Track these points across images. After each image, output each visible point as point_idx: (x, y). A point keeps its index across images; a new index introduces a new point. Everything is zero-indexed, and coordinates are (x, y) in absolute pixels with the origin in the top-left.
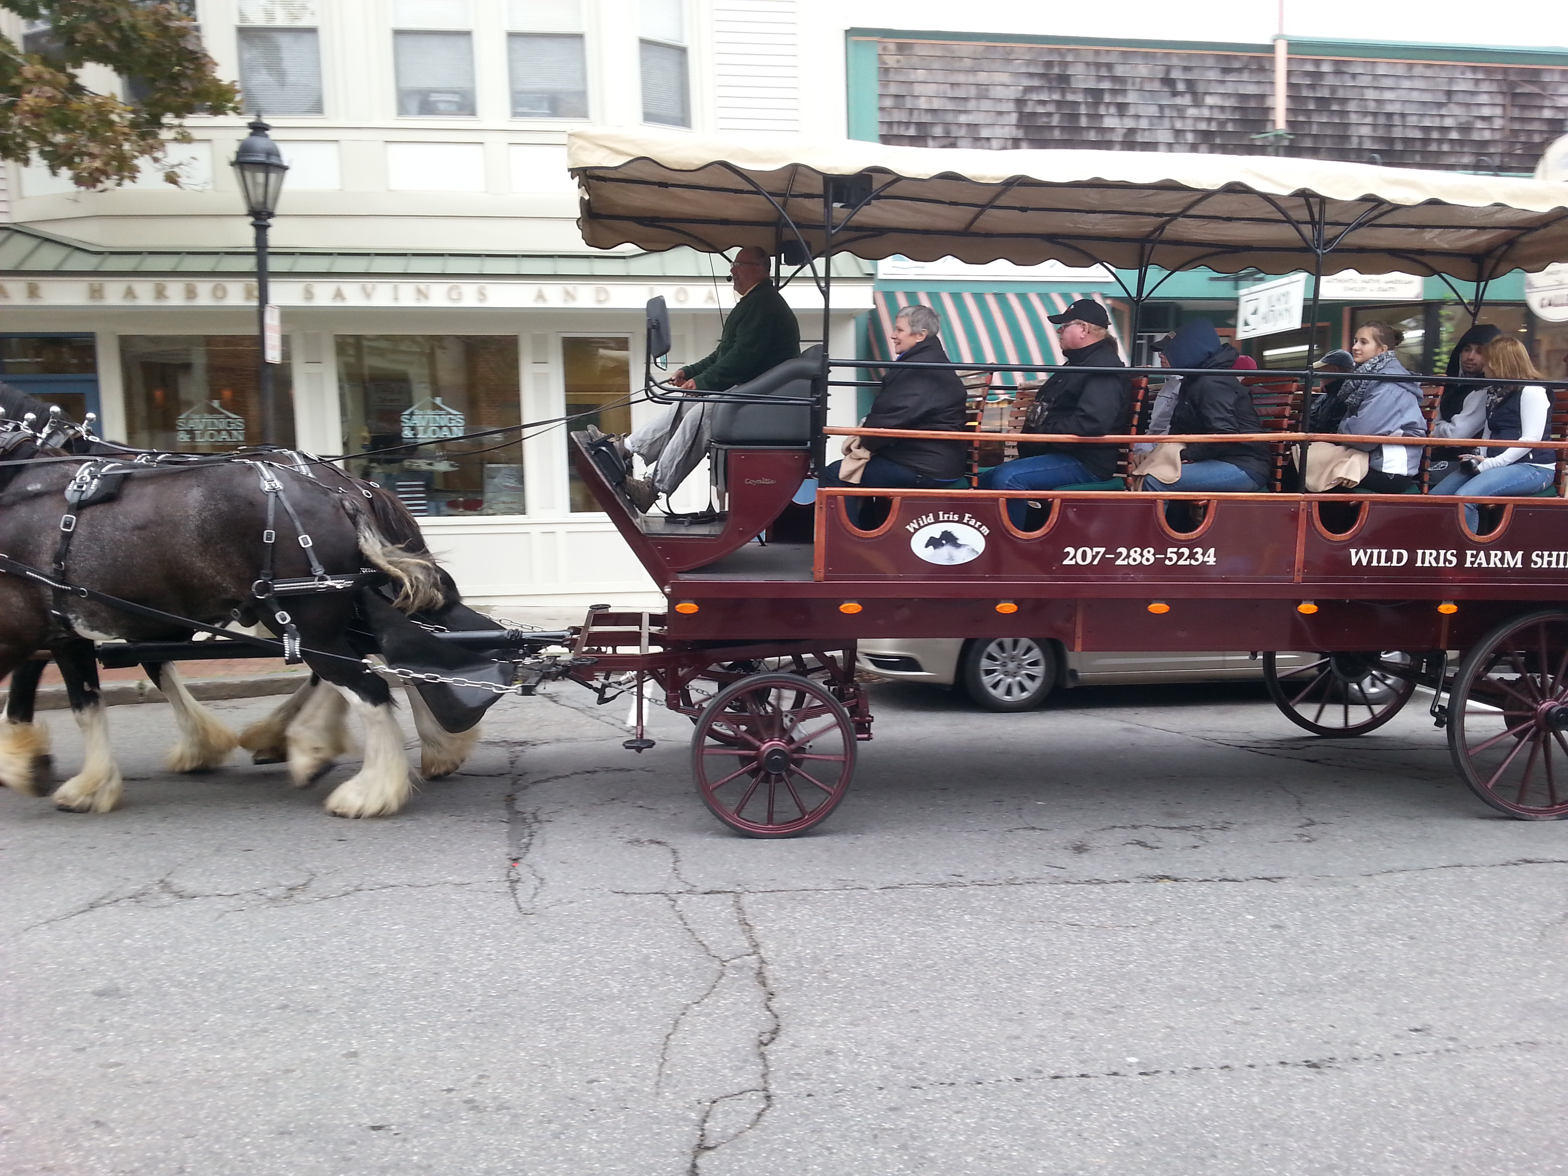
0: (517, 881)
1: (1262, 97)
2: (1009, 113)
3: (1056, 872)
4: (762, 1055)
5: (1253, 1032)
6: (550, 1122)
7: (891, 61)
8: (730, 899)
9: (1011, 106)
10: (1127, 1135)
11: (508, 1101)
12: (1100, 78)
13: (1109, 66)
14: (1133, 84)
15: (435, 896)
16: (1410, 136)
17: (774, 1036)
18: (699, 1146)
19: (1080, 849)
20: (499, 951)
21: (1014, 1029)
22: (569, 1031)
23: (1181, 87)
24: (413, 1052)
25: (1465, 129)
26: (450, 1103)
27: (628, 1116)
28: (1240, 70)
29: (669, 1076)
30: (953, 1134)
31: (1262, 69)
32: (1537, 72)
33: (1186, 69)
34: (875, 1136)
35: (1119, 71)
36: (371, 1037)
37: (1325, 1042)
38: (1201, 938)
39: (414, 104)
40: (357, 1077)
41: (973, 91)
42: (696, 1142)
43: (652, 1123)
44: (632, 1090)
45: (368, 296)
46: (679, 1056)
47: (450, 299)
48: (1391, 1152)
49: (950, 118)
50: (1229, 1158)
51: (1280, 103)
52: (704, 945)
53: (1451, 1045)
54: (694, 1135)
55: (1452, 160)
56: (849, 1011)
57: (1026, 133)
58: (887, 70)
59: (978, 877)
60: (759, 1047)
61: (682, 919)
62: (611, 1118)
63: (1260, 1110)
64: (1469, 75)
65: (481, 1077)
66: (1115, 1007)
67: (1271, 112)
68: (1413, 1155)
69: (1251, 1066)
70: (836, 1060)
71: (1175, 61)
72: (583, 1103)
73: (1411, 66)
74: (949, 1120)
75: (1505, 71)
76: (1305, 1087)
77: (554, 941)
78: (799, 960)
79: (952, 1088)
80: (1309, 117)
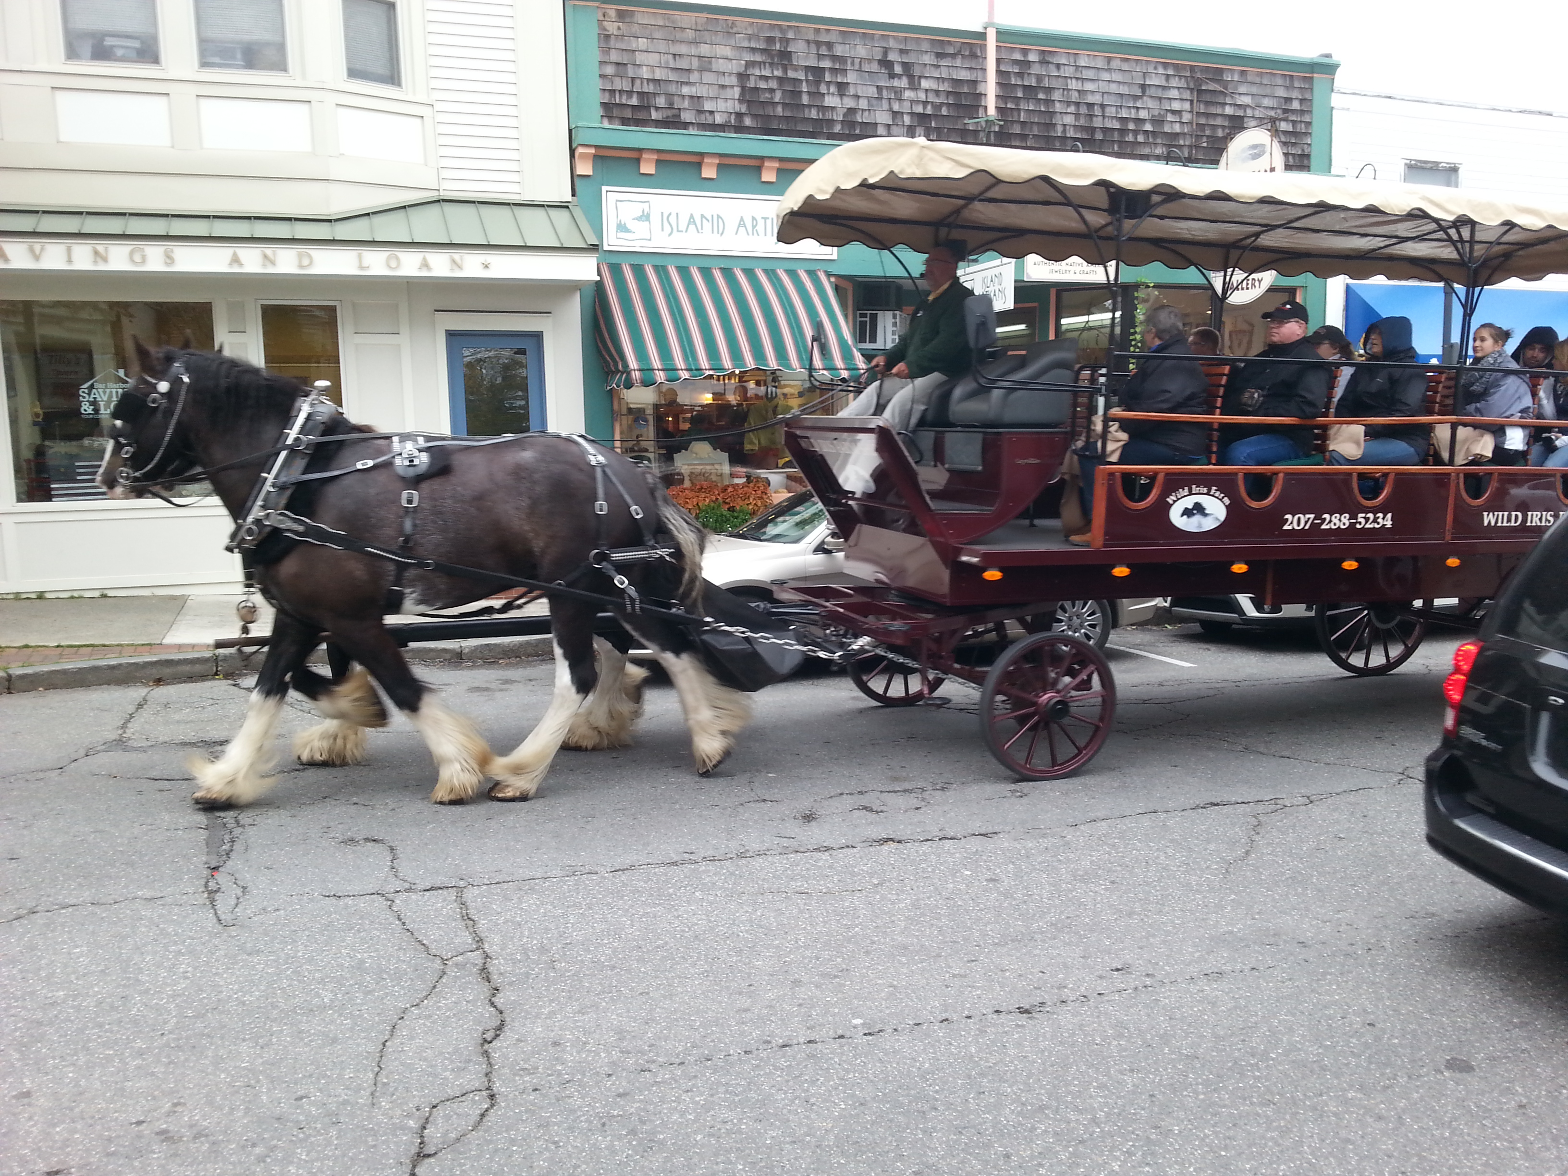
0: (216, 891)
1: (974, 83)
2: (733, 87)
3: (785, 842)
4: (486, 1054)
5: (970, 983)
6: (254, 1145)
7: (612, 28)
8: (452, 894)
9: (734, 80)
10: (853, 1096)
11: (206, 1128)
12: (820, 57)
13: (830, 45)
14: (853, 64)
15: (123, 913)
16: (1110, 126)
17: (498, 1032)
18: (418, 1154)
19: (809, 818)
20: (195, 968)
21: (744, 1002)
22: (275, 1047)
23: (898, 69)
24: (98, 1085)
25: (1158, 121)
26: (139, 1136)
27: (340, 1131)
28: (953, 56)
29: (385, 1084)
30: (682, 1114)
31: (973, 56)
32: (1220, 71)
33: (902, 52)
34: (604, 1125)
35: (839, 50)
36: (47, 1074)
37: (1035, 988)
38: (922, 896)
39: (86, 48)
40: (30, 1118)
41: (695, 63)
42: (414, 1150)
43: (367, 1136)
44: (345, 1103)
45: (37, 258)
46: (396, 1064)
47: (132, 261)
48: (1095, 1088)
49: (672, 89)
50: (948, 1109)
51: (990, 89)
52: (424, 945)
53: (1148, 982)
54: (413, 1143)
55: (1147, 151)
56: (577, 1000)
57: (749, 107)
58: (607, 37)
59: (710, 853)
60: (482, 1045)
61: (400, 919)
62: (322, 1134)
63: (977, 1059)
64: (1161, 71)
65: (175, 1105)
66: (841, 971)
67: (983, 97)
68: (1114, 1088)
69: (969, 1017)
70: (563, 1051)
71: (892, 44)
72: (291, 1122)
73: (1109, 60)
74: (678, 1100)
75: (1192, 68)
76: (1018, 1033)
77: (258, 952)
78: (525, 952)
79: (682, 1067)
80: (1017, 105)
